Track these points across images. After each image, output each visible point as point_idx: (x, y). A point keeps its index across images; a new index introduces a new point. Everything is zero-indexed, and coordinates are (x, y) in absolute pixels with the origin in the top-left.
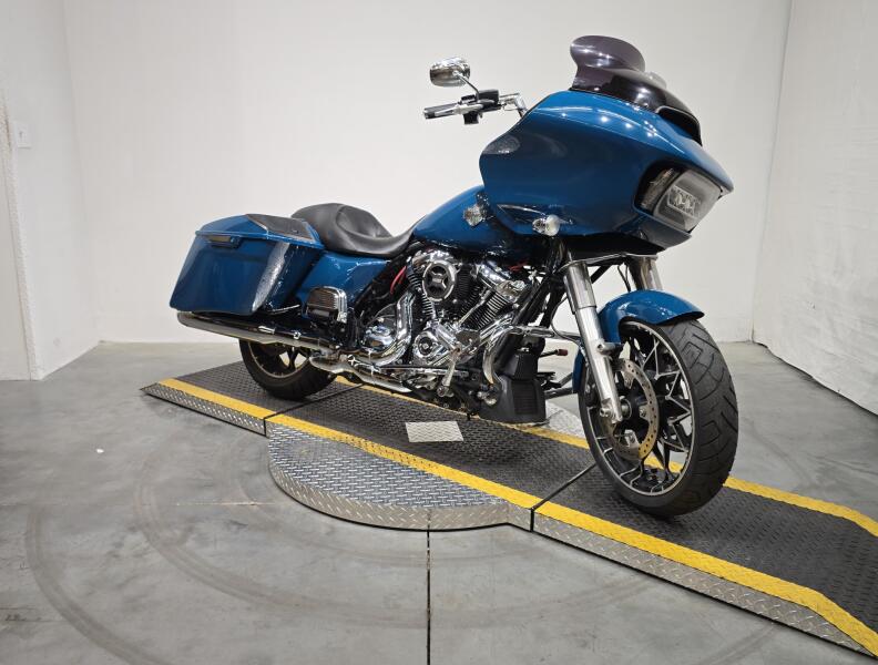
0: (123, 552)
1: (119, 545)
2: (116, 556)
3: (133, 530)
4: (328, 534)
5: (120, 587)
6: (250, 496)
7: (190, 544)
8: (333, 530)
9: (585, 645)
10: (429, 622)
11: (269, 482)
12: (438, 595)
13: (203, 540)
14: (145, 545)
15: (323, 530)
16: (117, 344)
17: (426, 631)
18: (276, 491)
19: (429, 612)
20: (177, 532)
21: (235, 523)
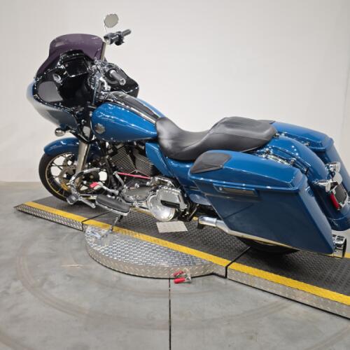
0: (11, 291)
1: (9, 288)
2: (7, 293)
3: (15, 280)
4: (117, 281)
6: (77, 261)
7: (45, 286)
8: (120, 279)
9: (251, 338)
10: (170, 327)
11: (86, 254)
12: (174, 313)
13: (52, 285)
14: (21, 288)
15: (115, 279)
16: (7, 183)
17: (168, 331)
18: (90, 259)
19: (170, 322)
20: (39, 280)
21: (69, 276)
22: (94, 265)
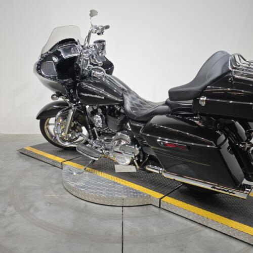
0: (6, 214)
1: (5, 211)
2: (4, 216)
3: (10, 205)
5: (5, 227)
6: (55, 192)
7: (32, 211)
8: (86, 206)
10: (123, 241)
11: (62, 187)
12: (126, 231)
13: (37, 210)
14: (14, 211)
15: (83, 206)
17: (121, 245)
18: (65, 191)
19: (122, 237)
20: (27, 206)
21: (49, 203)
22: (68, 196)
